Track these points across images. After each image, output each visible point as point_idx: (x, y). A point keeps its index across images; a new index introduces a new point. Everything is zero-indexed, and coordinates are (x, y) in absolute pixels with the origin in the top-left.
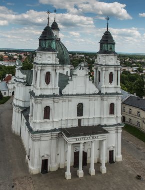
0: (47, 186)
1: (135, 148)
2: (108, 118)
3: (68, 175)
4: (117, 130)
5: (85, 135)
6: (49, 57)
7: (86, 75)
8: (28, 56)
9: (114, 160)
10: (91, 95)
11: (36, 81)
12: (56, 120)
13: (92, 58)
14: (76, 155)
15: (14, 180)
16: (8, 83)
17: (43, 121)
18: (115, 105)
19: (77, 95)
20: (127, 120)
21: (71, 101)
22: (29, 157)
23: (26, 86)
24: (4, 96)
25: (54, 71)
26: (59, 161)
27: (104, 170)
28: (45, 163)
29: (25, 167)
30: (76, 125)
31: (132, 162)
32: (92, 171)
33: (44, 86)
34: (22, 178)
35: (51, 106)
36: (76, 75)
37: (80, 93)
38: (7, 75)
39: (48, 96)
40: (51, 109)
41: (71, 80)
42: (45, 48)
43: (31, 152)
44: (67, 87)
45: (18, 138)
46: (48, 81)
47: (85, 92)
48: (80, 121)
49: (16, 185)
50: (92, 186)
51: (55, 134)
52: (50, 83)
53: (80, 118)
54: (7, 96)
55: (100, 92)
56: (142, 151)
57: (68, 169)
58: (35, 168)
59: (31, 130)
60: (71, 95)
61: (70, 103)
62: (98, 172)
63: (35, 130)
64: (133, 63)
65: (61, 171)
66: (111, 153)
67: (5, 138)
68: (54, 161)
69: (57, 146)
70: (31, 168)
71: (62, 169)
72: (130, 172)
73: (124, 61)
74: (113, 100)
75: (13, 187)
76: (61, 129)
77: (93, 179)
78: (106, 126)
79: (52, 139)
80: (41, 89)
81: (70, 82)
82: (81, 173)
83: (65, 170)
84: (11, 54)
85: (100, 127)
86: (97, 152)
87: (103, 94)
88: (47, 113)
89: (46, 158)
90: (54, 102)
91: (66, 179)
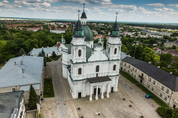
0: (81, 104)
1: (125, 84)
2: (112, 72)
3: (91, 99)
4: (116, 78)
5: (99, 82)
6: (80, 41)
7: (101, 50)
8: (70, 25)
9: (114, 91)
10: (104, 61)
11: (73, 54)
12: (84, 75)
13: (109, 26)
14: (95, 90)
15: (65, 102)
16: (58, 47)
17: (78, 75)
18: (116, 66)
19: (96, 61)
20: (123, 69)
21: (93, 65)
22: (72, 91)
23: (68, 54)
24: (57, 55)
25: (83, 49)
26: (86, 93)
27: (108, 96)
28: (80, 94)
29: (70, 95)
30: (95, 76)
31: (122, 91)
32: (102, 97)
33: (78, 57)
34: (69, 101)
35: (82, 68)
36: (96, 51)
37: (98, 60)
38: (58, 43)
39: (80, 63)
40: (82, 69)
41: (93, 54)
42: (77, 35)
43: (73, 89)
44: (91, 57)
45: (66, 80)
46: (80, 55)
47: (101, 59)
48: (97, 74)
49: (66, 104)
50: (102, 104)
51: (84, 81)
52: (81, 56)
53: (97, 73)
54: (58, 55)
55: (109, 59)
56: (128, 86)
57: (91, 96)
58: (75, 96)
59: (72, 79)
60: (93, 62)
61: (92, 65)
62: (105, 97)
63: (74, 79)
64: (134, 29)
65: (88, 97)
66: (112, 88)
67: (60, 80)
68: (84, 93)
69: (86, 86)
70: (73, 96)
71: (88, 96)
72: (121, 97)
73: (128, 28)
74: (115, 63)
75: (65, 105)
76: (87, 79)
77: (103, 101)
78: (111, 76)
79: (83, 83)
80: (76, 59)
81: (92, 55)
82: (97, 98)
83: (89, 96)
84: (59, 24)
85: (108, 76)
86: (106, 88)
87: (110, 61)
88: (80, 71)
89: (80, 92)
90: (84, 66)
91: (89, 100)
